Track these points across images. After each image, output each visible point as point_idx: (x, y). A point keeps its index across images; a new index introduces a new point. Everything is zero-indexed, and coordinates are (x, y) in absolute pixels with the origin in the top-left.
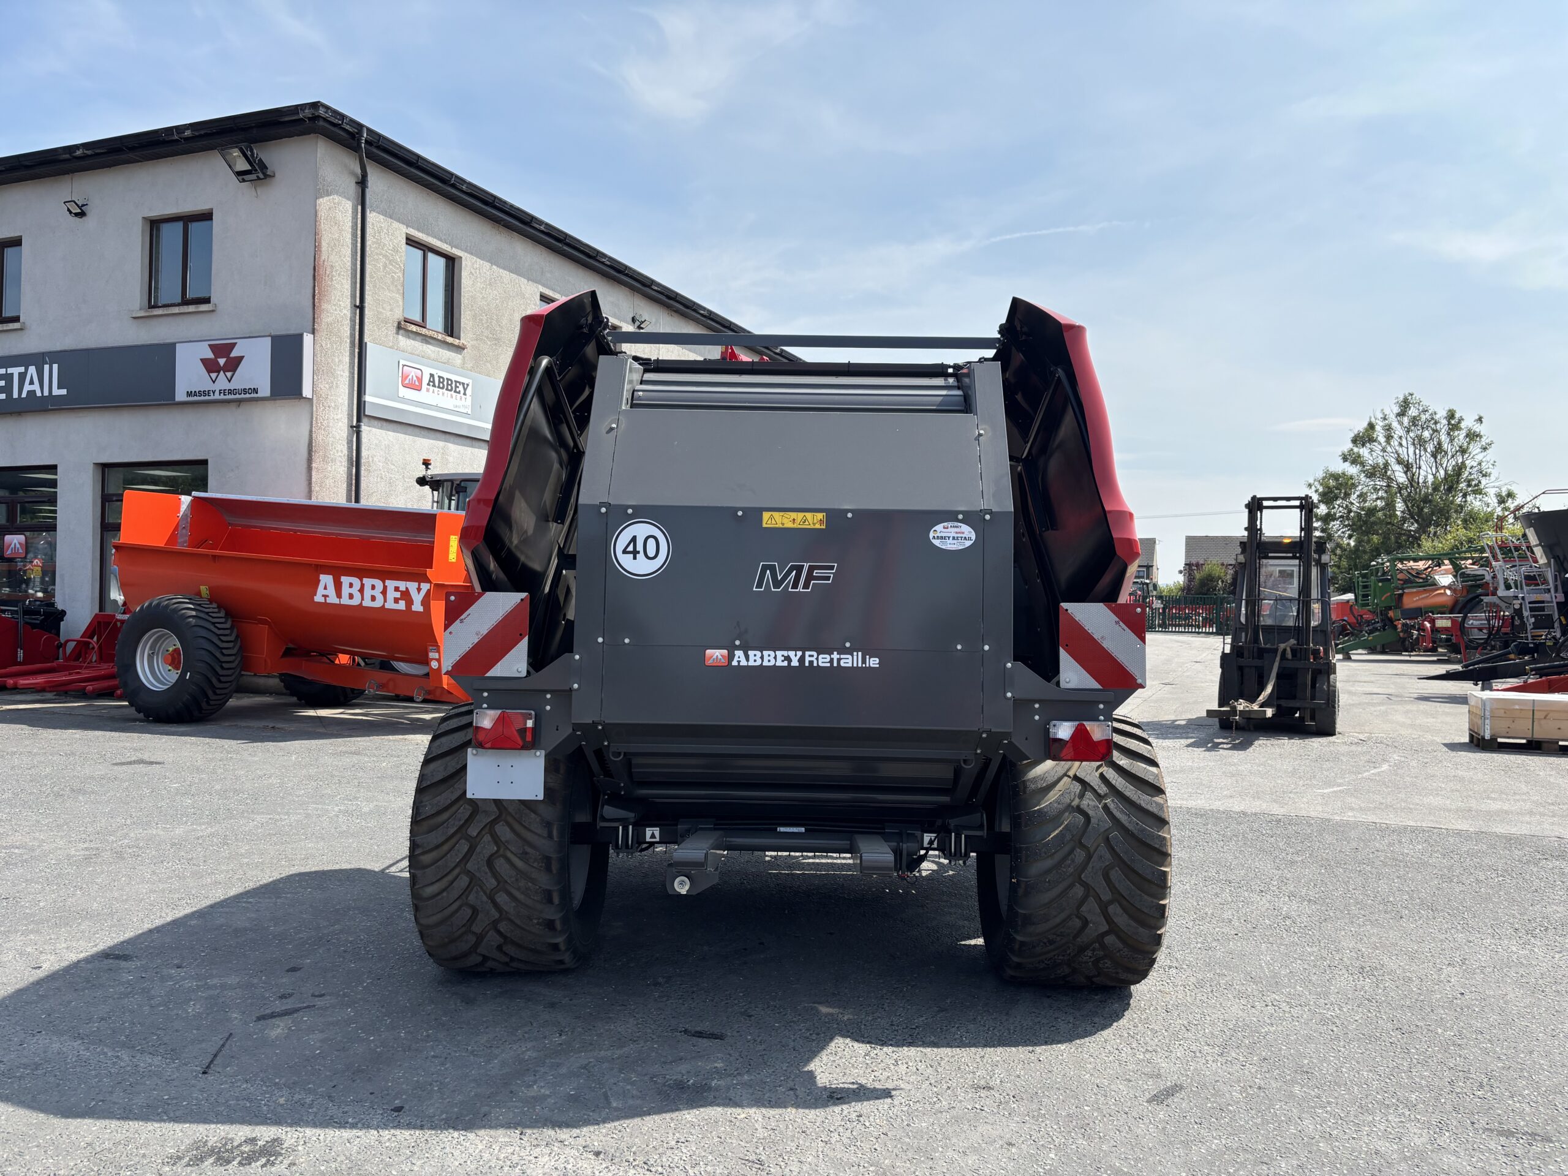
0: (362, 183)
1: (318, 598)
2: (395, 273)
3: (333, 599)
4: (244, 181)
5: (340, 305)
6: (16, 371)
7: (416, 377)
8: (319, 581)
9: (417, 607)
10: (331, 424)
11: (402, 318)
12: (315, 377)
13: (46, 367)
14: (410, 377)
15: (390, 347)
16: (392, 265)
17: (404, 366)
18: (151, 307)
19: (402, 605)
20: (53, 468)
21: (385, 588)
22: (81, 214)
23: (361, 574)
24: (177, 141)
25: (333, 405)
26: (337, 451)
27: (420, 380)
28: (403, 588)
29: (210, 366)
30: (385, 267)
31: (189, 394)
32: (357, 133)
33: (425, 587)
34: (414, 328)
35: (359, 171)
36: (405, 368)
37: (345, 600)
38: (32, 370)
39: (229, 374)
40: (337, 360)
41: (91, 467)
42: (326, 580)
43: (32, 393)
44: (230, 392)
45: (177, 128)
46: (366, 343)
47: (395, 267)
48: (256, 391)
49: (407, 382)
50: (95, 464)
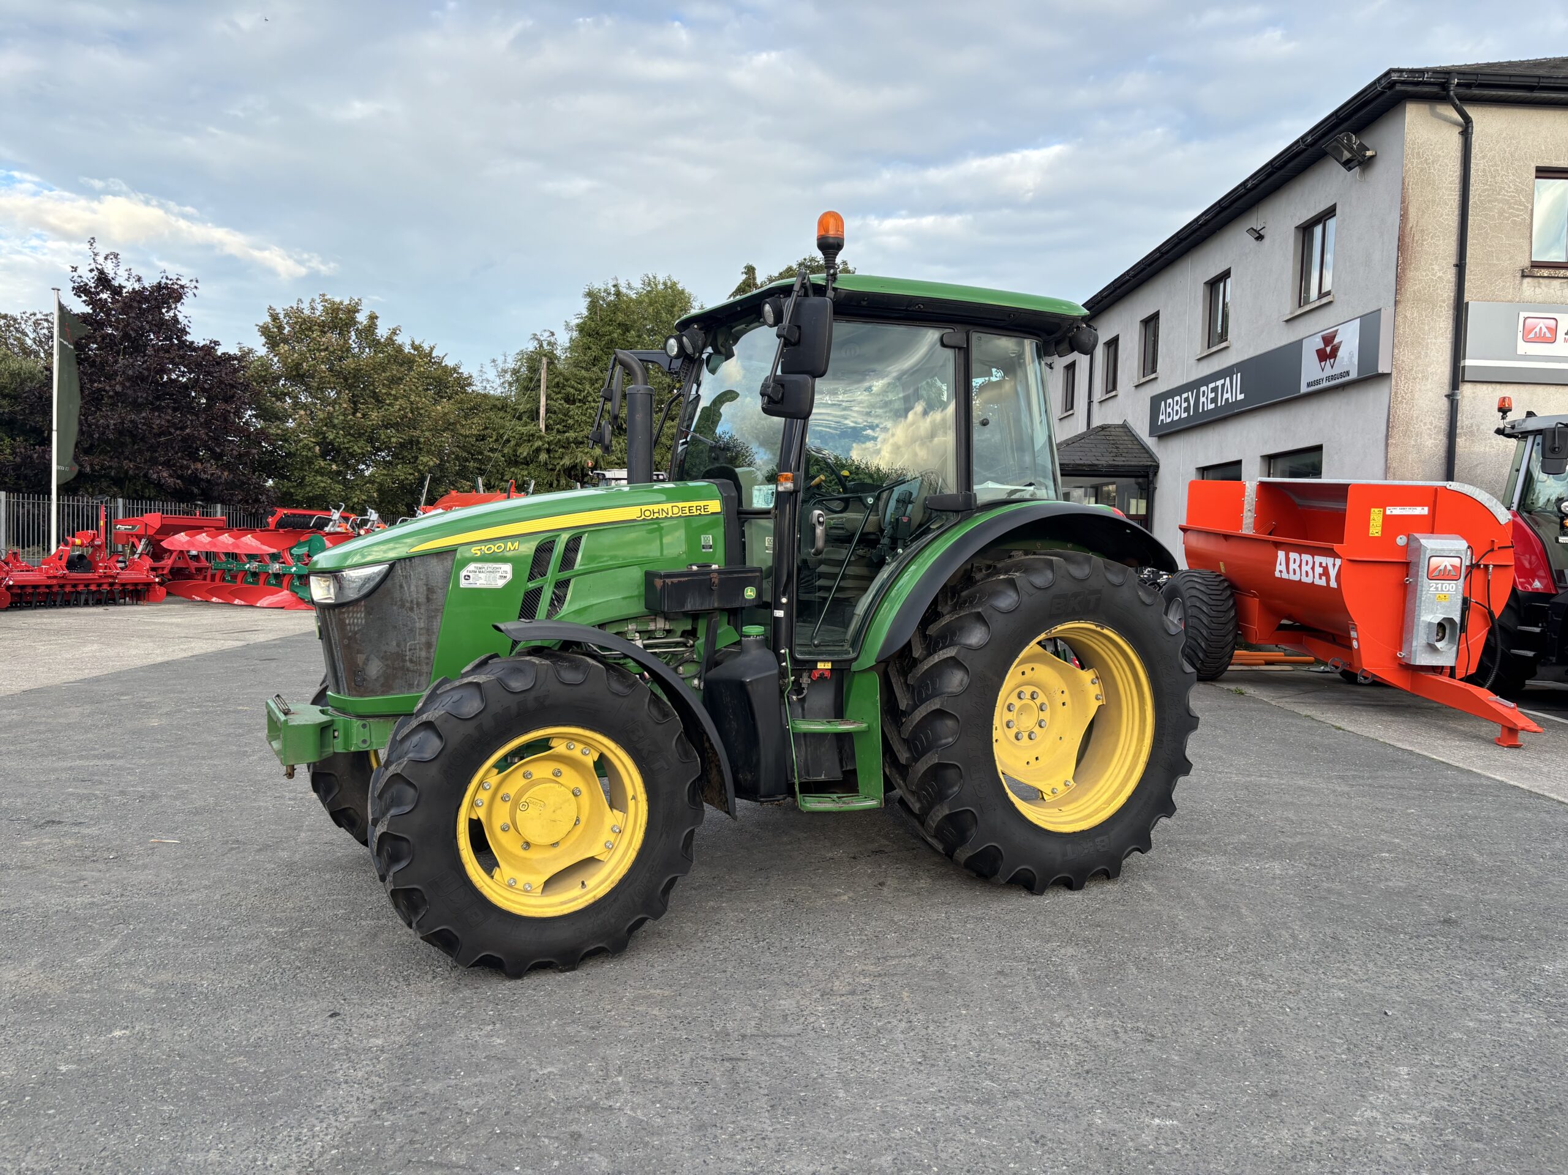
0: (1466, 132)
1: (1277, 574)
2: (1518, 216)
3: (1285, 576)
4: (1350, 169)
5: (1433, 269)
6: (1219, 383)
7: (1547, 328)
8: (1277, 556)
9: (1333, 584)
10: (1416, 396)
11: (1527, 264)
12: (1396, 351)
13: (1235, 376)
14: (1537, 329)
15: (1508, 301)
16: (1514, 209)
17: (1526, 319)
18: (1300, 306)
19: (1322, 582)
20: (1238, 463)
21: (1314, 562)
22: (1260, 237)
23: (1301, 549)
24: (1304, 150)
25: (1420, 375)
26: (1425, 424)
27: (1554, 331)
28: (1324, 565)
29: (1323, 356)
30: (1501, 214)
31: (1309, 385)
32: (1445, 83)
33: (1338, 562)
34: (1545, 272)
35: (1460, 119)
36: (1528, 321)
37: (1292, 577)
38: (1228, 379)
39: (1332, 360)
40: (1426, 328)
41: (1259, 459)
42: (1281, 555)
43: (1227, 399)
44: (1333, 377)
45: (1302, 138)
46: (1467, 303)
47: (1518, 210)
48: (1348, 373)
49: (1532, 335)
50: (1262, 456)
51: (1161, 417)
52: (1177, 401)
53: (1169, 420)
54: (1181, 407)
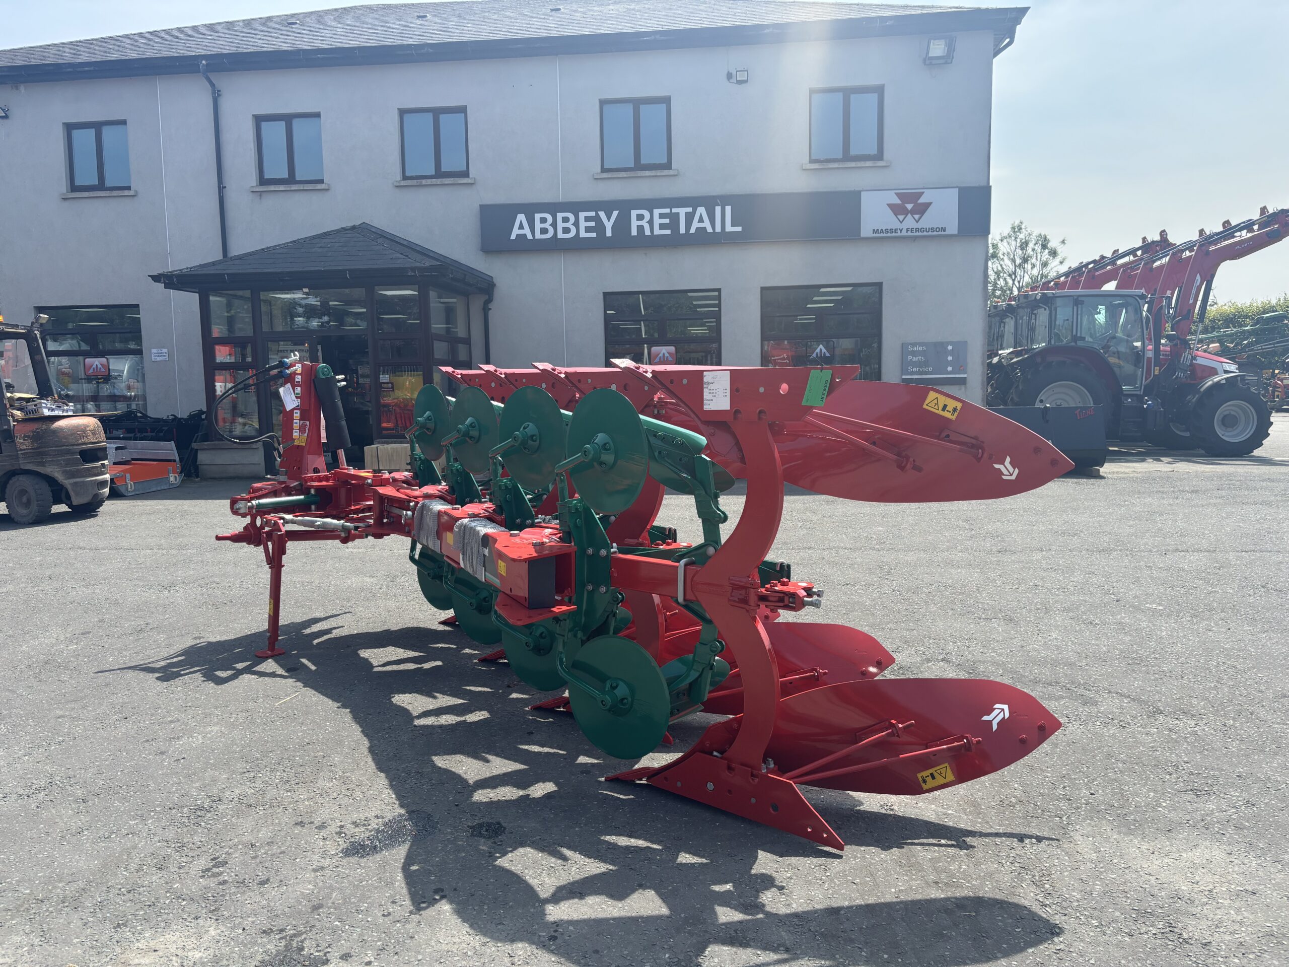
4: (929, 64)
6: (682, 211)
13: (718, 209)
18: (814, 161)
20: (712, 291)
29: (897, 210)
31: (874, 231)
38: (701, 210)
39: (917, 217)
41: (758, 289)
43: (702, 230)
44: (917, 230)
48: (944, 229)
50: (763, 287)
51: (516, 231)
52: (566, 220)
53: (538, 236)
54: (576, 224)
